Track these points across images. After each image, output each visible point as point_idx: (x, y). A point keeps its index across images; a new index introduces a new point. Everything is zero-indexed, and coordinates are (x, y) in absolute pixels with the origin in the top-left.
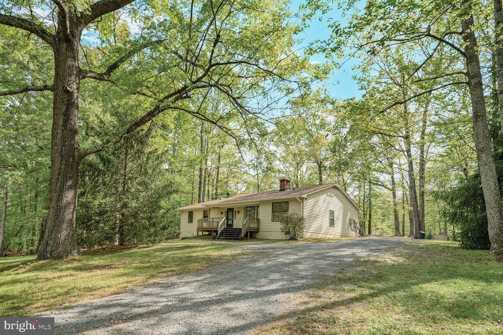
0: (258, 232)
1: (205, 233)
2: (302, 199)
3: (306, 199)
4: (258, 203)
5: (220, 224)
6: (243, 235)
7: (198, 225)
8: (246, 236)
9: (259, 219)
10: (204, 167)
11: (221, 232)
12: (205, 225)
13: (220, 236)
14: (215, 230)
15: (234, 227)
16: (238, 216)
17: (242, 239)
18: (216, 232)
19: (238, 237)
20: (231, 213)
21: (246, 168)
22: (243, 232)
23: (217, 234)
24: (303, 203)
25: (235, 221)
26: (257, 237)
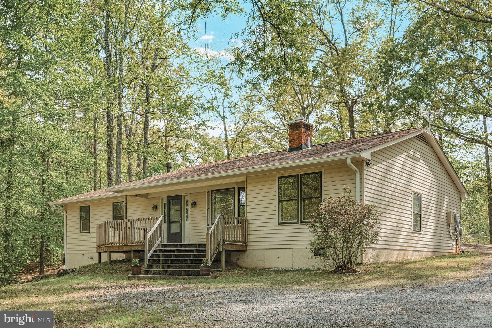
0: (245, 251)
1: (115, 256)
2: (360, 163)
3: (368, 164)
4: (243, 179)
5: (149, 234)
6: (208, 260)
7: (99, 237)
8: (217, 261)
9: (246, 220)
10: (115, 112)
11: (152, 256)
12: (114, 237)
13: (151, 266)
14: (139, 248)
15: (186, 240)
16: (192, 212)
17: (206, 273)
18: (140, 253)
19: (197, 267)
20: (177, 207)
21: (202, 116)
22: (209, 254)
23: (142, 260)
24: (361, 174)
25: (186, 225)
26: (242, 263)
